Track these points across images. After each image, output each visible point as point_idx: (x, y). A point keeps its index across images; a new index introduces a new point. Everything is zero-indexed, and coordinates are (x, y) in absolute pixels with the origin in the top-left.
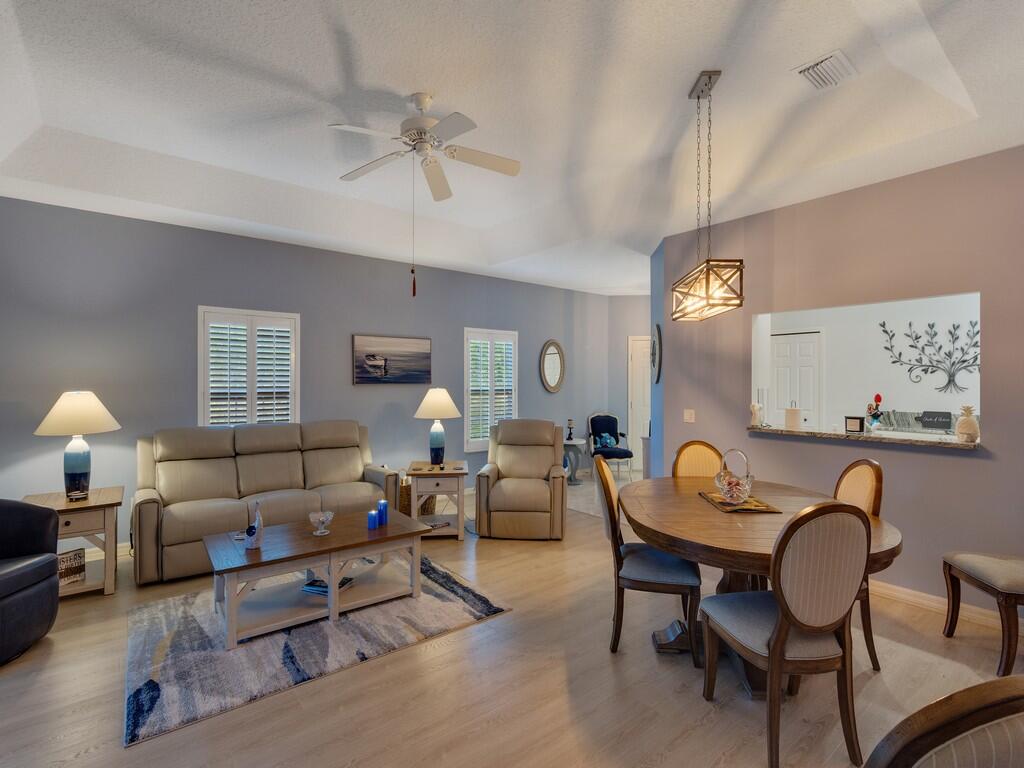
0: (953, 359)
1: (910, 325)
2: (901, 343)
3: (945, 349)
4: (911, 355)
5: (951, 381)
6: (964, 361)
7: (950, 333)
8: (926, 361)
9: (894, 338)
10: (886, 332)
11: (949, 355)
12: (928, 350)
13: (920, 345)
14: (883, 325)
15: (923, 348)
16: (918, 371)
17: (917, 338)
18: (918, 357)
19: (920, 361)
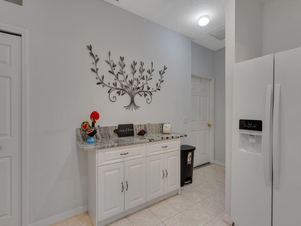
0: (133, 86)
1: (109, 53)
2: (103, 69)
3: (130, 78)
4: (110, 79)
5: (132, 102)
6: (138, 88)
7: (132, 67)
8: (119, 86)
9: (98, 62)
10: (92, 54)
11: (131, 83)
12: (121, 77)
13: (116, 72)
14: (90, 48)
15: (117, 75)
16: (114, 93)
17: (114, 66)
18: (114, 82)
19: (115, 85)
